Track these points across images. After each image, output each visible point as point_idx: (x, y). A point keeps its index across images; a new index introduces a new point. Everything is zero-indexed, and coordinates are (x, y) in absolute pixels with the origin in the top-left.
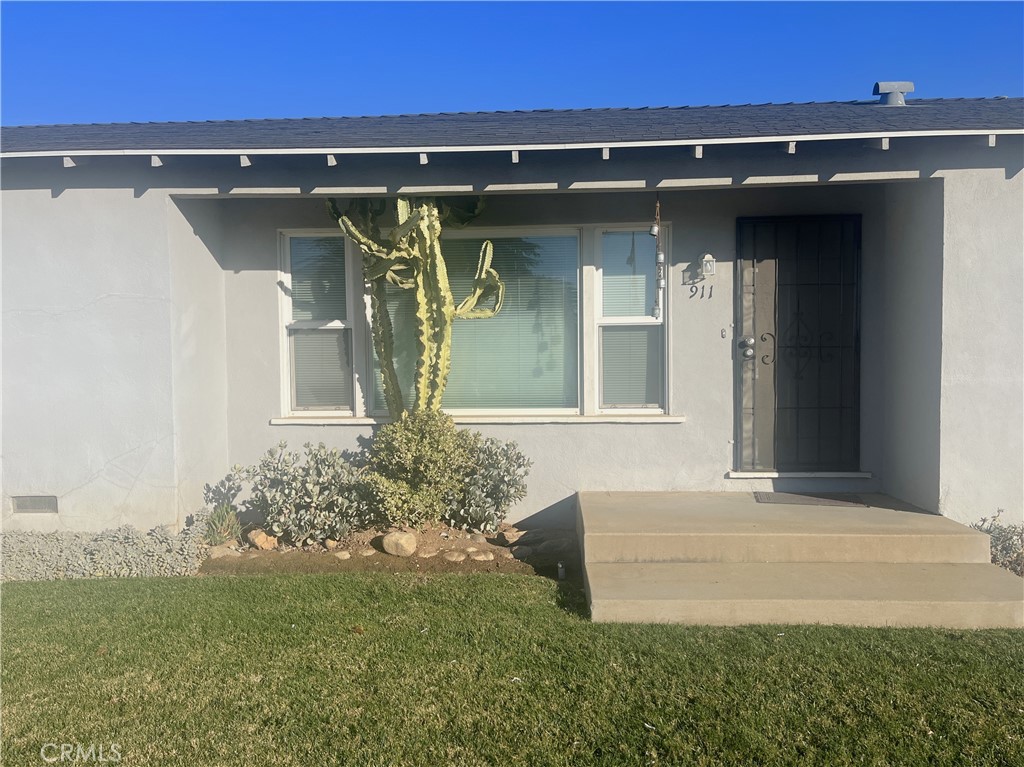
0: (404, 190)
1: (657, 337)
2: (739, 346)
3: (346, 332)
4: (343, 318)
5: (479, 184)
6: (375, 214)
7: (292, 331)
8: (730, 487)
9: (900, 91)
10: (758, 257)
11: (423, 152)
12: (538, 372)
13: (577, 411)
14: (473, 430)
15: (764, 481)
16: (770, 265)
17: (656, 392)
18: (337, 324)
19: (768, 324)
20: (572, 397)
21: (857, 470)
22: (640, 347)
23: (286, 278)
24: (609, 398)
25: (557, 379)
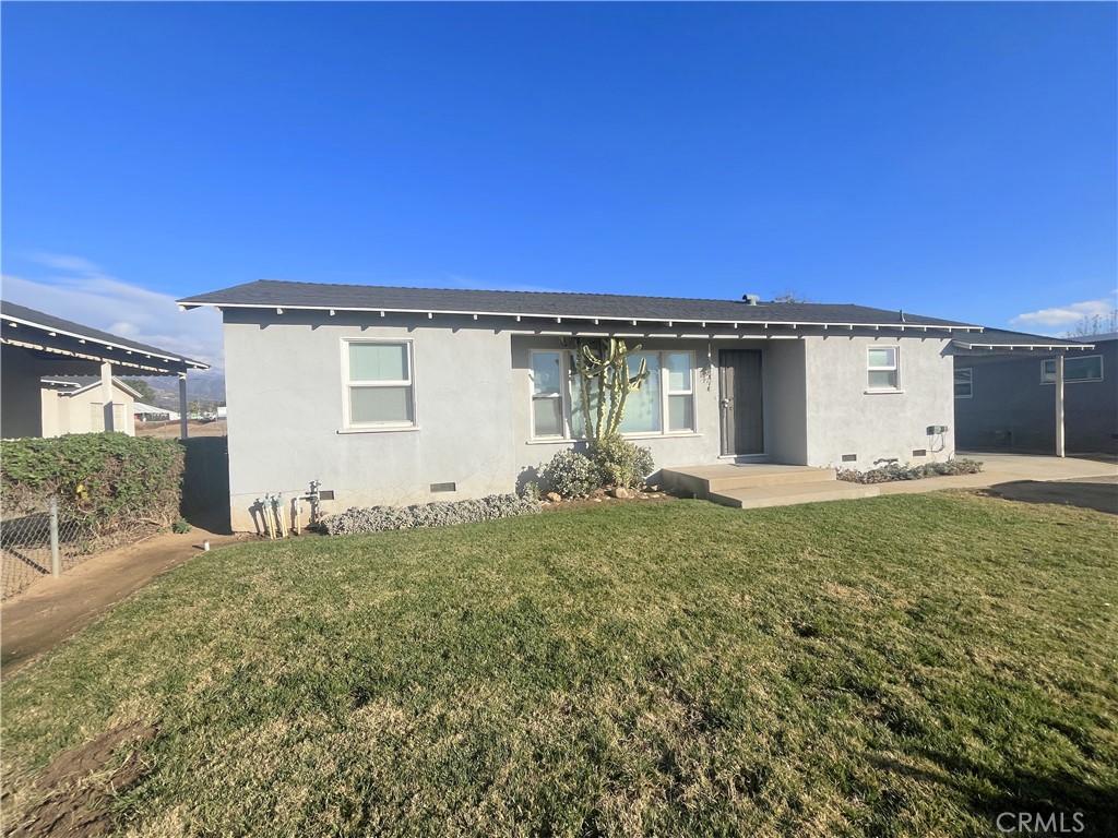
0: (615, 335)
1: (690, 400)
2: (722, 403)
3: (560, 398)
4: (558, 393)
5: (646, 334)
6: (600, 346)
7: (534, 399)
8: (720, 462)
9: (754, 299)
10: (726, 366)
11: (635, 320)
12: (641, 416)
13: (660, 433)
14: (630, 442)
15: (731, 459)
16: (732, 369)
17: (690, 422)
18: (556, 395)
19: (731, 394)
20: (658, 426)
21: (763, 452)
22: (682, 403)
23: (531, 372)
24: (672, 427)
25: (648, 419)
